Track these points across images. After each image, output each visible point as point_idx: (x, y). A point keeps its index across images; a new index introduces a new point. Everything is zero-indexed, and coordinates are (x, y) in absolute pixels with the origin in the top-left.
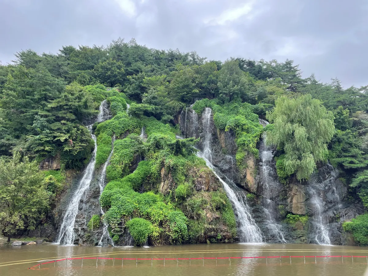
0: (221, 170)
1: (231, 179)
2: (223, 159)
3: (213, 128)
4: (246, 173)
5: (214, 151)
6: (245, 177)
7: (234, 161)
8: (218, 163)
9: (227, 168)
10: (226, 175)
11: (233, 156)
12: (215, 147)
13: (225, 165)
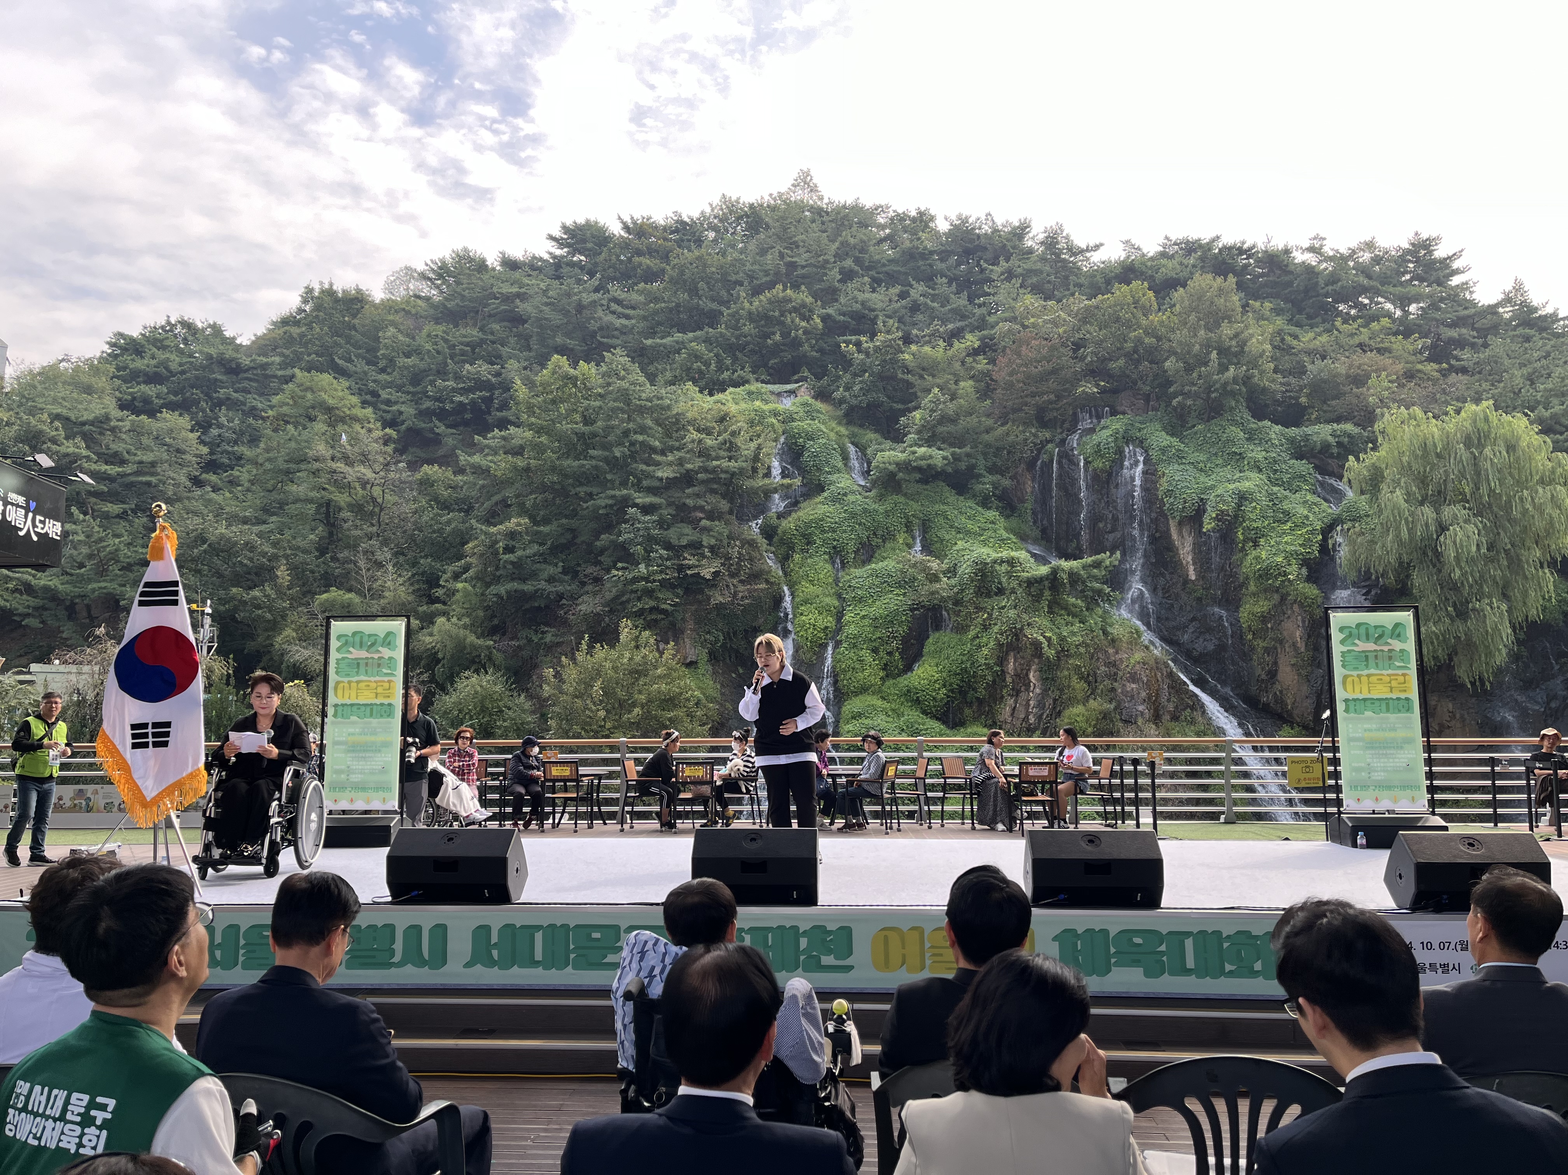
0: (1188, 654)
1: (1224, 683)
2: (1194, 619)
3: (1154, 515)
4: (1276, 663)
5: (1160, 594)
6: (1273, 674)
7: (1231, 624)
8: (1178, 633)
9: (1211, 647)
10: (1208, 671)
11: (1227, 610)
12: (1162, 581)
13: (1201, 640)
